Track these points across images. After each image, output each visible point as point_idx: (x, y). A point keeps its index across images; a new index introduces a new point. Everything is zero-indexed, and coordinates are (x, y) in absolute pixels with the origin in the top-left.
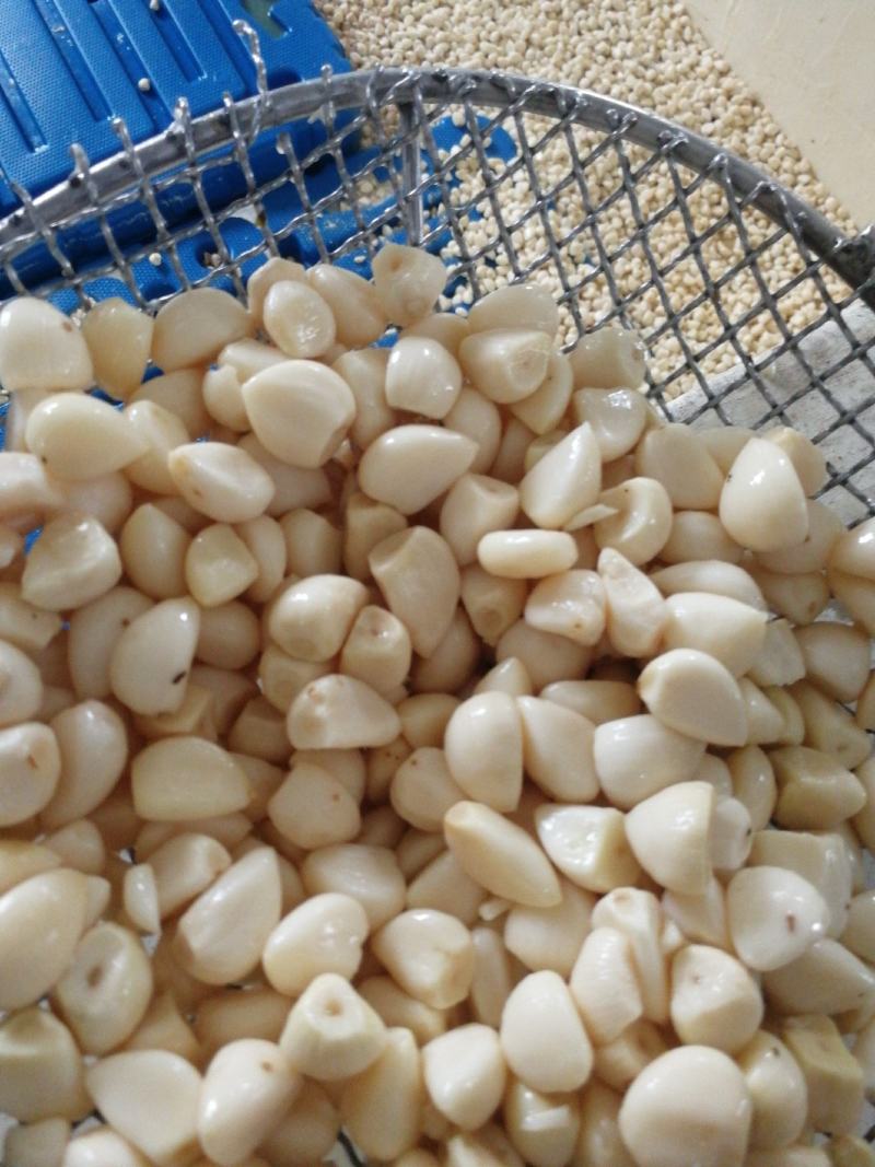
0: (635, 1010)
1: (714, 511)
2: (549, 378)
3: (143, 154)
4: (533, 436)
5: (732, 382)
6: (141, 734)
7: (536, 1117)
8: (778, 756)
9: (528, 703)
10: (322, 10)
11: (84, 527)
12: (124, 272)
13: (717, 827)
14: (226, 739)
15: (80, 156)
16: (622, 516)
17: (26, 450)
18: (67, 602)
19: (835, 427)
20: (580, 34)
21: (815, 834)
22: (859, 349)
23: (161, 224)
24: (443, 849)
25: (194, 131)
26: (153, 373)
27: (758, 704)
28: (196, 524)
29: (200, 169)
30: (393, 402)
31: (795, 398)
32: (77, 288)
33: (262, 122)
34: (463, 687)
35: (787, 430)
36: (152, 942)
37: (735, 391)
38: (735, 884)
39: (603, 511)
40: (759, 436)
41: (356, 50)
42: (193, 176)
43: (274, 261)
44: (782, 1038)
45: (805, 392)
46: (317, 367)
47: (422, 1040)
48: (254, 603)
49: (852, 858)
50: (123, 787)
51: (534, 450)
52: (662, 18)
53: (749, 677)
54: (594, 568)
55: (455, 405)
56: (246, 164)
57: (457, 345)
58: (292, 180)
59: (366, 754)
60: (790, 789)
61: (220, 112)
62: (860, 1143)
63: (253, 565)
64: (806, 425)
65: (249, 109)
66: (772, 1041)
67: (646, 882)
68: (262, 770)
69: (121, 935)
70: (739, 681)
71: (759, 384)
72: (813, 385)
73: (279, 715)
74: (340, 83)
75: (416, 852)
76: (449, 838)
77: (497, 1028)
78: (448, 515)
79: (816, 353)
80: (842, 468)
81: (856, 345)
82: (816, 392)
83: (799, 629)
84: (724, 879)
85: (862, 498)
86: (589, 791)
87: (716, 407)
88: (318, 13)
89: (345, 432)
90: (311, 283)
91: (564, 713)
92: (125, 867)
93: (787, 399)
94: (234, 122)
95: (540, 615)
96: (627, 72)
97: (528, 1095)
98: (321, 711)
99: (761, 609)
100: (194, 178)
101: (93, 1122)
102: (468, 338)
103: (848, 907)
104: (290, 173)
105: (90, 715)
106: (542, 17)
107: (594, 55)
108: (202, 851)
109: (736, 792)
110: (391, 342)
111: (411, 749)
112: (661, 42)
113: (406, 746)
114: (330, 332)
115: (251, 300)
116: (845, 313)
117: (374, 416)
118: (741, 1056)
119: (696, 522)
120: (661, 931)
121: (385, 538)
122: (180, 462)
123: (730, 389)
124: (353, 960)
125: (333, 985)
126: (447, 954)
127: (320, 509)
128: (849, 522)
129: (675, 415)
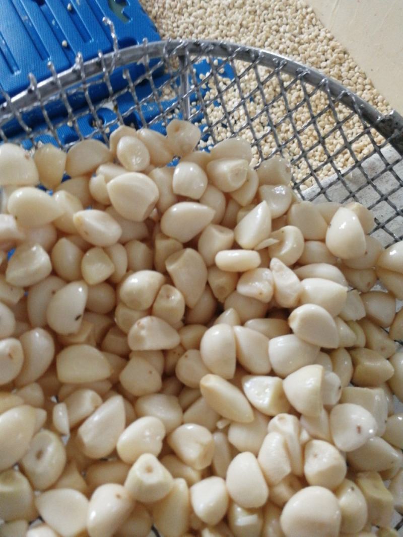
0: (287, 470)
1: (323, 241)
2: (248, 181)
3: (61, 78)
4: (240, 207)
5: (332, 181)
6: (61, 343)
7: (242, 519)
8: (353, 353)
9: (238, 329)
10: (146, 10)
11: (34, 249)
12: (53, 132)
13: (325, 385)
14: (100, 345)
15: (32, 79)
16: (281, 243)
17: (7, 213)
18: (26, 283)
19: (379, 202)
20: (264, 21)
21: (371, 388)
22: (389, 166)
23: (70, 110)
24: (200, 396)
25: (85, 68)
26: (66, 178)
27: (344, 329)
28: (86, 247)
29: (88, 85)
30: (176, 191)
31: (360, 189)
32: (31, 139)
33: (116, 64)
34: (209, 322)
35: (356, 204)
36: (66, 439)
37: (333, 186)
38: (333, 412)
39: (272, 241)
40: (344, 207)
41: (162, 28)
42: (84, 89)
43: (121, 127)
44: (356, 482)
45: (365, 186)
46: (141, 176)
47: (190, 484)
48: (113, 283)
49: (388, 399)
50: (53, 367)
51: (241, 213)
52: (302, 15)
53: (340, 317)
54: (268, 267)
55: (205, 193)
56: (109, 84)
57: (205, 166)
58: (130, 90)
59: (165, 352)
60: (359, 368)
61: (96, 59)
62: (393, 531)
63: (112, 266)
64: (366, 201)
65: (110, 59)
66: (351, 484)
67: (292, 411)
68: (117, 360)
69: (52, 436)
70: (335, 318)
71: (343, 182)
72: (368, 183)
73: (124, 335)
74: (151, 46)
75: (188, 397)
76: (202, 391)
77: (224, 478)
78: (202, 243)
79: (371, 168)
80: (382, 220)
81: (387, 164)
82: (370, 186)
83: (363, 294)
84: (328, 409)
85: (391, 234)
86: (266, 369)
87: (324, 193)
88: (144, 12)
89: (154, 205)
90: (139, 137)
91: (255, 334)
92: (53, 404)
93: (357, 189)
94: (103, 63)
95: (244, 289)
96: (286, 39)
97: (239, 509)
98: (143, 333)
99: (345, 285)
100: (85, 90)
101: (38, 522)
102: (210, 163)
103: (386, 422)
104: (129, 88)
105: (37, 335)
106: (247, 14)
107: (271, 31)
108: (89, 397)
109: (334, 370)
110: (175, 164)
111: (185, 350)
112: (302, 25)
113: (182, 349)
114: (147, 160)
115: (111, 145)
116: (382, 150)
117: (167, 198)
118: (336, 491)
119: (315, 246)
120: (300, 433)
121: (173, 254)
122: (78, 219)
123: (331, 185)
124: (158, 447)
125: (149, 459)
126: (202, 444)
127: (143, 240)
128: (385, 245)
129: (306, 197)
